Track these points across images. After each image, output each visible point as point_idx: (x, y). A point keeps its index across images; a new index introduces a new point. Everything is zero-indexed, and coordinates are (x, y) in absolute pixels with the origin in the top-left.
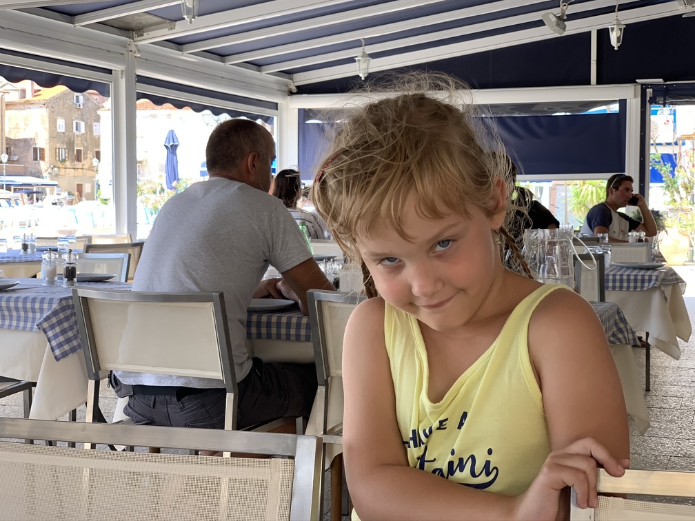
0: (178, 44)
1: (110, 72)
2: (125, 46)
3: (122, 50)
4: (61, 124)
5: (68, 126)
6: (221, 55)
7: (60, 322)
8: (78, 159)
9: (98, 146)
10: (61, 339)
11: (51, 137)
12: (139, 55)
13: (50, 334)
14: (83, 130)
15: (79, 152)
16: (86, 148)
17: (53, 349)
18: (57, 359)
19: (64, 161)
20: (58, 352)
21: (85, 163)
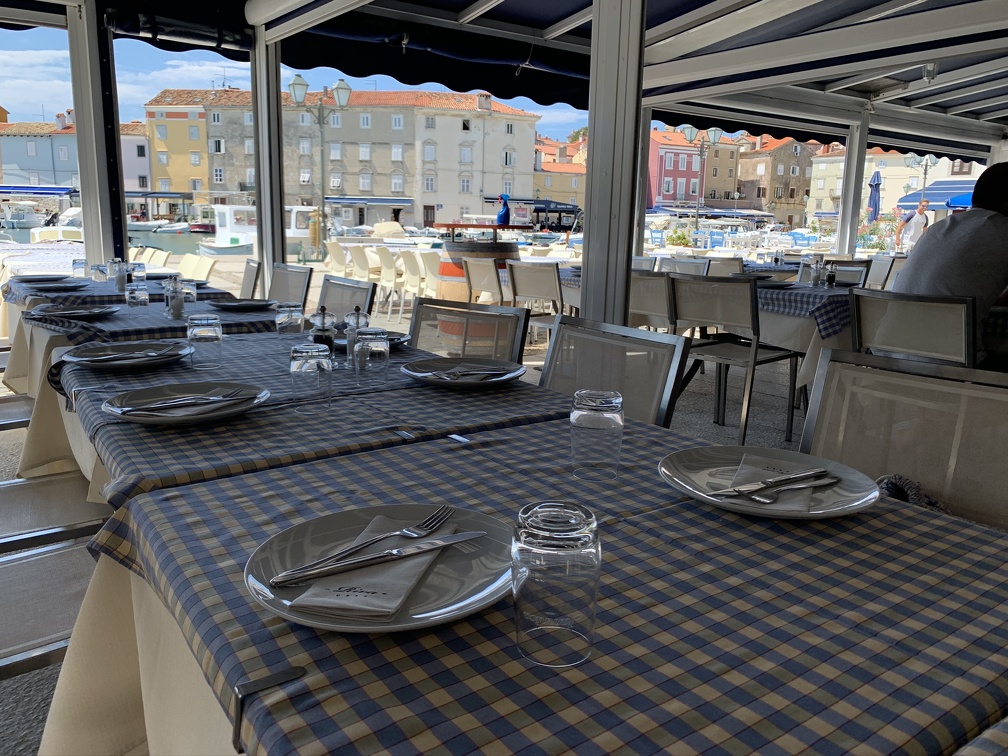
0: (907, 101)
1: (847, 127)
2: (862, 105)
3: (859, 109)
4: (781, 168)
5: (786, 170)
6: (944, 108)
7: (827, 313)
8: (792, 196)
9: (809, 185)
10: (827, 324)
11: (772, 179)
12: (873, 112)
13: (819, 320)
14: (797, 174)
15: (793, 190)
16: (799, 187)
17: (820, 331)
18: (823, 338)
19: (780, 197)
20: (823, 333)
21: (797, 199)
